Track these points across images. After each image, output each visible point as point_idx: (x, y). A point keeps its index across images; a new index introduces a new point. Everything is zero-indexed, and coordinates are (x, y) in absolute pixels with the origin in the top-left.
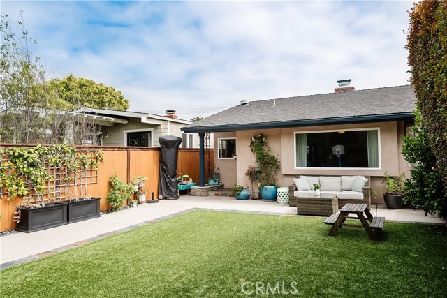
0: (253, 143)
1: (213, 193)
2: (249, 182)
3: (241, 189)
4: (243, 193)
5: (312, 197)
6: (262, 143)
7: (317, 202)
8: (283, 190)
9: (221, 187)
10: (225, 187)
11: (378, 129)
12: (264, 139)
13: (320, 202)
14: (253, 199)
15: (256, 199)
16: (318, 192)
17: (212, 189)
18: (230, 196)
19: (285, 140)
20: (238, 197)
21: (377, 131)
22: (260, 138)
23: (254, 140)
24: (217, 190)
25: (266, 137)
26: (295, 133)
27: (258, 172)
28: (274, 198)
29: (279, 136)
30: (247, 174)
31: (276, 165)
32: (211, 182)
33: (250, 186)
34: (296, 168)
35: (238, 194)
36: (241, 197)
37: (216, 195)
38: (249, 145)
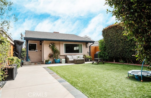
4: (49, 62)
11: (82, 44)
23: (51, 45)
25: (55, 44)
26: (64, 43)
34: (64, 53)
38: (49, 46)
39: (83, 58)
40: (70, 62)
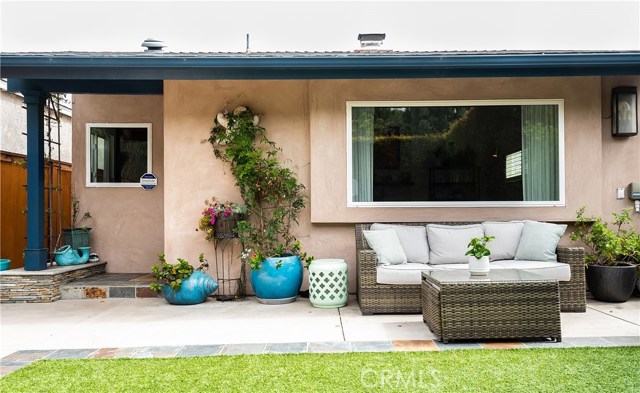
0: (218, 131)
1: (76, 291)
2: (206, 248)
3: (185, 270)
4: (193, 283)
5: (465, 280)
6: (251, 133)
7: (511, 296)
8: (328, 269)
9: (98, 271)
10: (111, 269)
11: (560, 103)
12: (256, 120)
13: (520, 296)
14: (221, 298)
15: (231, 299)
16: (485, 265)
17: (70, 278)
18: (144, 294)
19: (320, 125)
20: (177, 297)
21: (555, 108)
22: (242, 115)
23: (223, 122)
24: (87, 279)
25: (262, 115)
26: (350, 105)
27: (241, 217)
28: (299, 293)
29: (303, 112)
30: (206, 225)
31: (294, 194)
32: (67, 256)
33: (210, 259)
34: (351, 204)
35: (178, 288)
36: (187, 296)
37: (91, 294)
38: (208, 136)
39: (561, 255)
40: (387, 302)
